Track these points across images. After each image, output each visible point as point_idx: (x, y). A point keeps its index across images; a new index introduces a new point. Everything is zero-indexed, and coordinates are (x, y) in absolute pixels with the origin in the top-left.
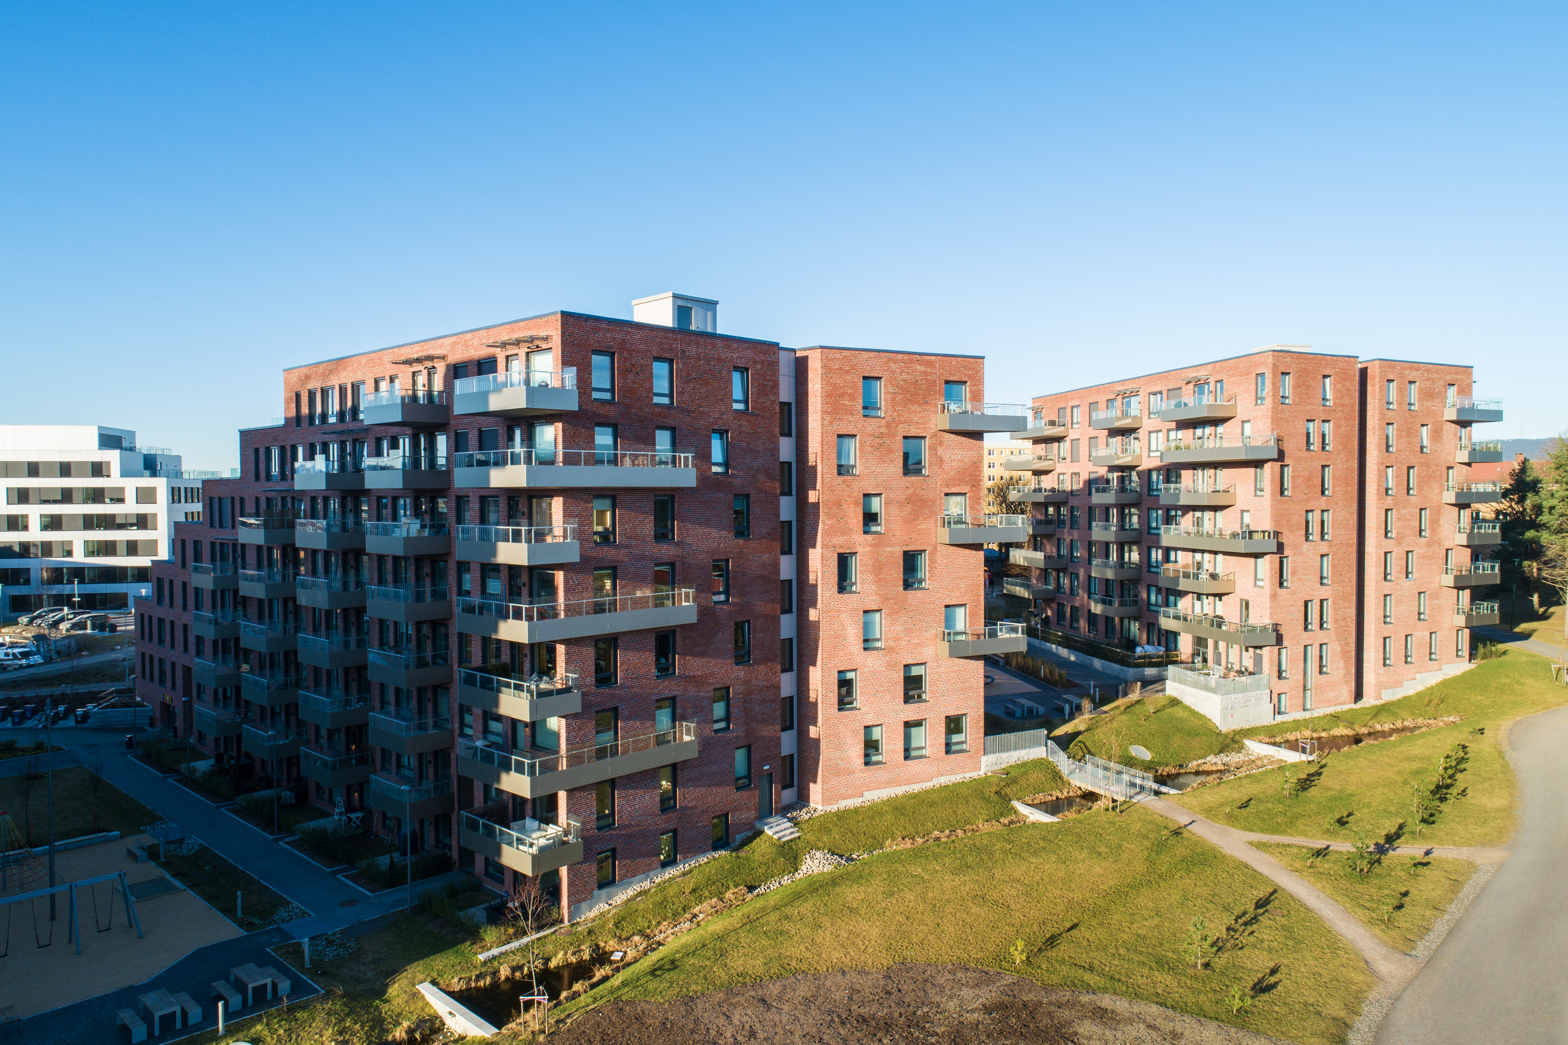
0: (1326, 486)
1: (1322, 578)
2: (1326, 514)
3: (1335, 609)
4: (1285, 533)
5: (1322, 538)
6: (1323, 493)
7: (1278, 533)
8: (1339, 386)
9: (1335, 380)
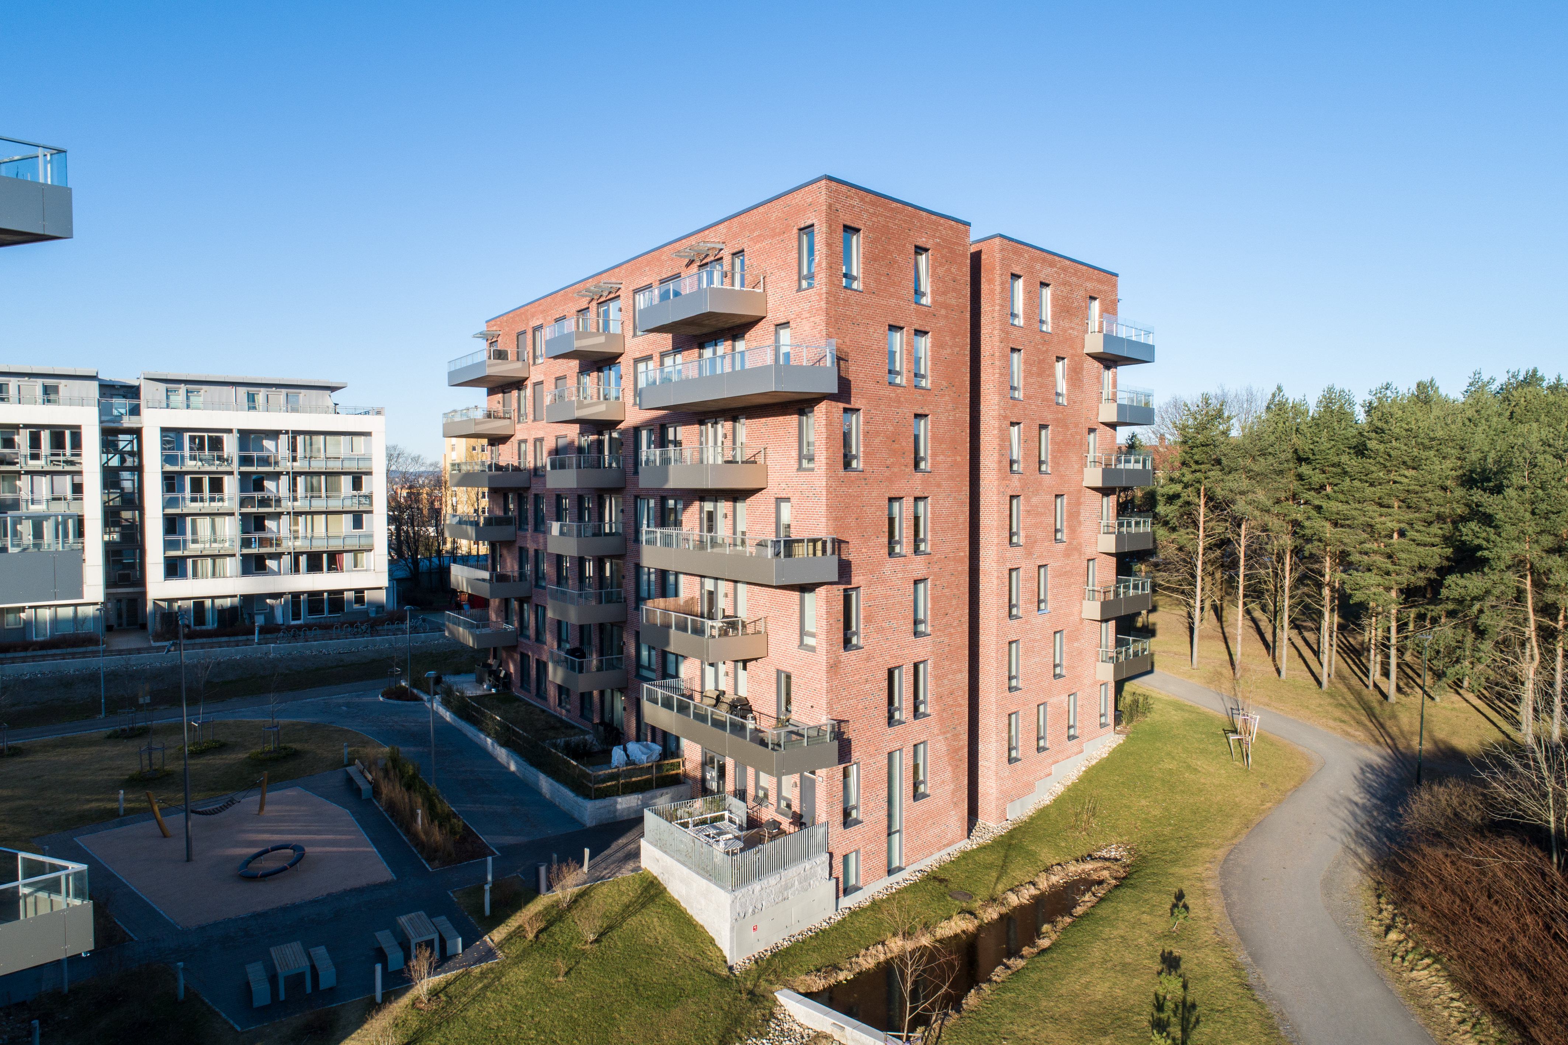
0: (922, 454)
1: (916, 622)
2: (921, 504)
3: (937, 678)
4: (854, 541)
5: (916, 550)
6: (916, 465)
7: (840, 542)
8: (941, 271)
9: (935, 260)
